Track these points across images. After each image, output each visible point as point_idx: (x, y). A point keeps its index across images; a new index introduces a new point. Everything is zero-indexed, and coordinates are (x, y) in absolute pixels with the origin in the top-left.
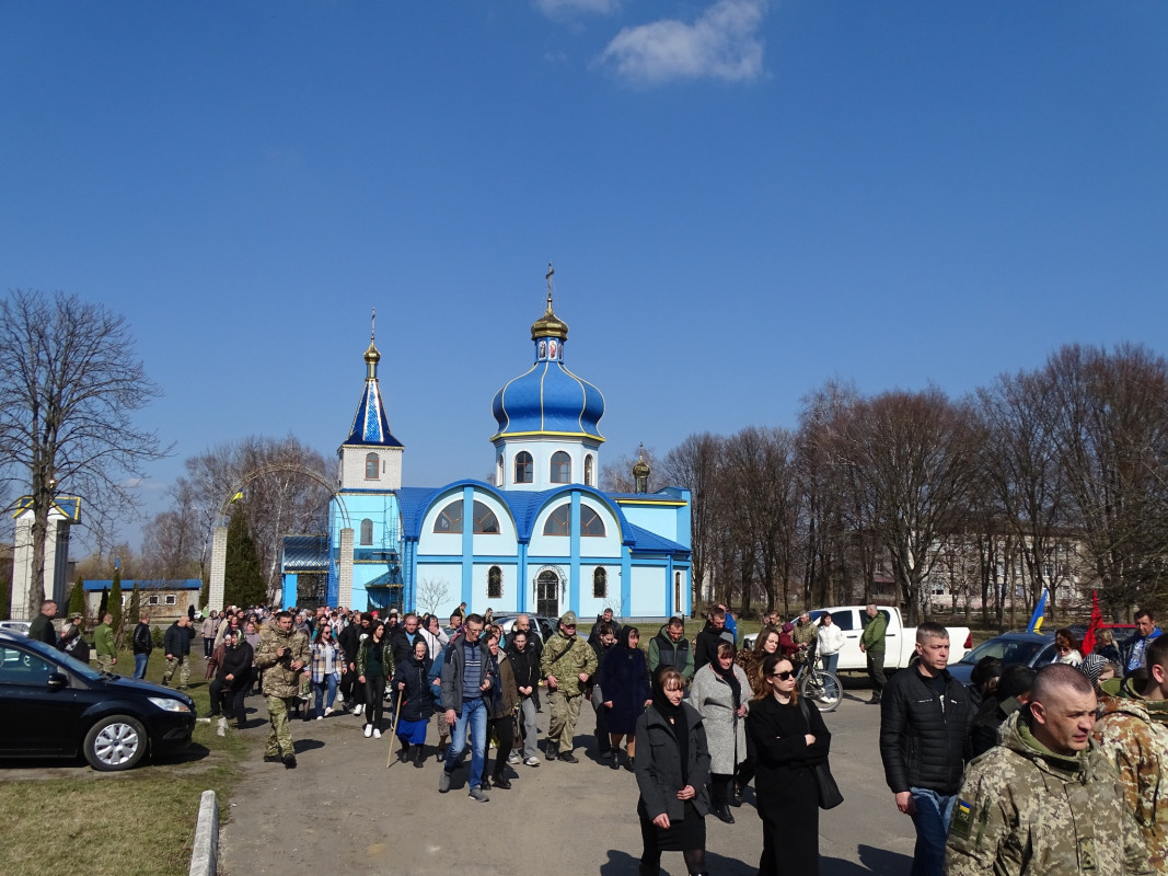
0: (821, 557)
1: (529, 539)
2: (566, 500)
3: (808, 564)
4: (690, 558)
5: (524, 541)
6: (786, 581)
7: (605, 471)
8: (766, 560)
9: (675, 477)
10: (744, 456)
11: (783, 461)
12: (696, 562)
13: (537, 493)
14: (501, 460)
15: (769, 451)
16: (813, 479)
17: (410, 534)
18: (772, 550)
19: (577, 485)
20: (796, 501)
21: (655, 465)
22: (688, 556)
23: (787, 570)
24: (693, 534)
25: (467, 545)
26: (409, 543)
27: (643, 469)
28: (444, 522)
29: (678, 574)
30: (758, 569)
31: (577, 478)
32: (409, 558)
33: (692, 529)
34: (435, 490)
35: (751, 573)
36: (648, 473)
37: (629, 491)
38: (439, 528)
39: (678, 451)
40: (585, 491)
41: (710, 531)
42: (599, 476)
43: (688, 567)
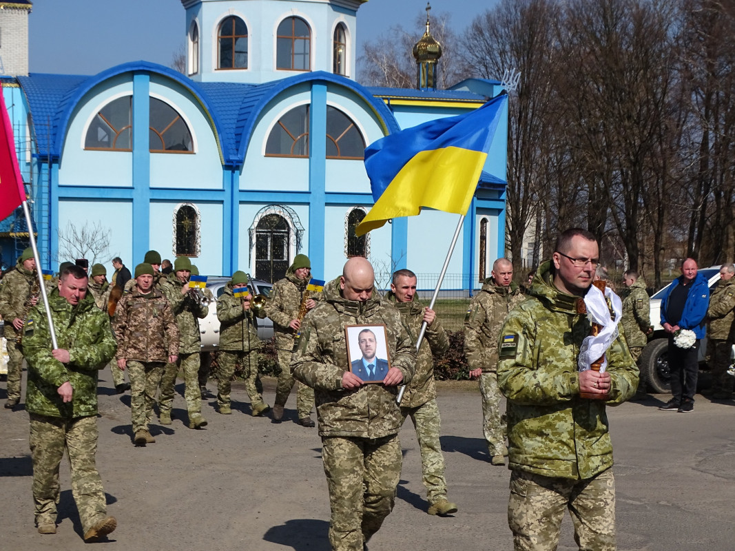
0: (718, 195)
1: (242, 162)
2: (302, 99)
3: (696, 206)
4: (504, 196)
5: (233, 166)
6: (658, 234)
7: (367, 53)
8: (627, 200)
9: (482, 61)
10: (599, 25)
11: (661, 36)
12: (514, 202)
13: (255, 86)
14: (194, 30)
15: (639, 19)
16: (710, 66)
17: (46, 151)
18: (638, 184)
19: (321, 73)
20: (680, 101)
21: (450, 43)
22: (501, 193)
23: (661, 215)
24: (510, 158)
25: (140, 170)
26: (45, 166)
27: (430, 47)
28: (101, 133)
29: (484, 221)
30: (614, 214)
31: (321, 61)
32: (45, 189)
33: (510, 150)
34: (85, 80)
35: (603, 220)
36: (438, 55)
37: (407, 86)
38: (93, 142)
39: (489, 17)
40: (335, 83)
41: (539, 152)
42: (358, 60)
43: (500, 211)
